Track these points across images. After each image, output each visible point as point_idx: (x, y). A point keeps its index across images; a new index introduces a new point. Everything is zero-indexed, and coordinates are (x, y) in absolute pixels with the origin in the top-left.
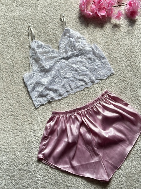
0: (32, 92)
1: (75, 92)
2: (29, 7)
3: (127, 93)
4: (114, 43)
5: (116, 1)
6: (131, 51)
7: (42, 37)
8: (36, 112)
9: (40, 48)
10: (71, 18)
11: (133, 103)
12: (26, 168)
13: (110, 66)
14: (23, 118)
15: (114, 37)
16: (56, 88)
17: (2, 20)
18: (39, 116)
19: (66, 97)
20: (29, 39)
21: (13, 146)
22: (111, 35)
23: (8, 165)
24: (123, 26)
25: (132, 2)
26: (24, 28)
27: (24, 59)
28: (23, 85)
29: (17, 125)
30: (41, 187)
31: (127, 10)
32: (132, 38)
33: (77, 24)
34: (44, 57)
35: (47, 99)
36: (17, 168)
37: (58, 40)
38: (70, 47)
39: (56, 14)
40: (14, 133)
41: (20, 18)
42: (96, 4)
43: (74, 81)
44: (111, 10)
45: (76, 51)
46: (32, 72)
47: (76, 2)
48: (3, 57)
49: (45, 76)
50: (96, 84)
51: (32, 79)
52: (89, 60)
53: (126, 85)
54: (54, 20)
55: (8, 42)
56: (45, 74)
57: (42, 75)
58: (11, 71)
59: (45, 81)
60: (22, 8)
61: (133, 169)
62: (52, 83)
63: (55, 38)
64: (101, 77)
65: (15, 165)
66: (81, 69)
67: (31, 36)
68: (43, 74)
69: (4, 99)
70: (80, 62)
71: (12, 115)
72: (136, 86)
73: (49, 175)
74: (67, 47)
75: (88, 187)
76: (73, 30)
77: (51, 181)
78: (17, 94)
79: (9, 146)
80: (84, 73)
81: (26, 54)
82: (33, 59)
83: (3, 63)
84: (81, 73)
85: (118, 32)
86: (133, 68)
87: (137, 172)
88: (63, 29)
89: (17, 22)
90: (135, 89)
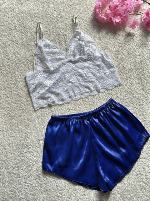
0: (33, 93)
1: (79, 98)
2: (40, 2)
3: (132, 107)
4: (126, 52)
5: (133, 9)
6: (142, 63)
7: (50, 36)
8: (35, 115)
9: (47, 48)
10: (84, 20)
12: (16, 172)
13: (118, 76)
14: (20, 119)
15: (126, 46)
16: (58, 91)
17: (11, 12)
18: (37, 119)
19: (68, 103)
20: (36, 36)
21: (6, 147)
22: (123, 43)
24: (137, 35)
25: (149, 13)
26: (33, 24)
27: (29, 56)
28: (24, 83)
29: (13, 125)
30: (30, 194)
31: (143, 19)
32: (145, 49)
33: (88, 27)
34: (50, 58)
35: (48, 102)
36: (7, 170)
37: (67, 42)
38: (78, 50)
39: (69, 14)
40: (8, 134)
41: (30, 13)
42: (112, 9)
43: (79, 87)
44: (126, 17)
45: (84, 56)
46: (35, 71)
47: (91, 4)
48: (7, 52)
49: (49, 78)
50: (101, 93)
51: (34, 79)
52: (97, 67)
53: (133, 98)
54: (66, 20)
55: (14, 37)
56: (49, 75)
58: (14, 68)
59: (48, 83)
60: (33, 3)
61: (129, 187)
62: (55, 86)
64: (107, 86)
65: (5, 168)
66: (87, 75)
67: (39, 34)
68: (47, 76)
69: (2, 96)
70: (88, 67)
71: (9, 114)
72: (143, 100)
73: (40, 182)
74: (76, 51)
75: (79, 200)
76: (85, 33)
77: (41, 188)
78: (17, 93)
79: (2, 147)
80: (91, 80)
81: (31, 52)
82: (38, 58)
83: (5, 58)
84: (87, 79)
85: (131, 41)
86: (142, 81)
87: (133, 190)
88: (74, 31)
89: (26, 17)
90: (141, 104)
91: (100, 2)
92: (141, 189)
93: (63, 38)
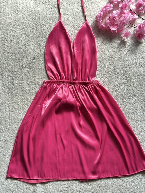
22: (116, 49)
25: (142, 26)
31: (136, 31)
44: (122, 28)
85: (123, 48)
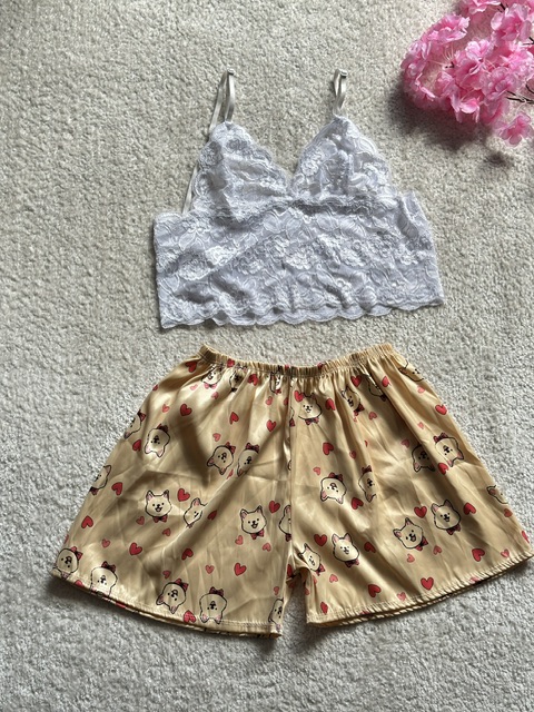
0: (167, 276)
1: (301, 320)
2: (246, 17)
3: (462, 378)
4: (475, 210)
5: (521, 83)
6: (518, 252)
7: (254, 118)
8: (158, 342)
9: (238, 152)
10: (365, 92)
11: (471, 414)
12: (66, 500)
13: (436, 275)
14: (110, 345)
16: (244, 286)
17: (151, 29)
18: (160, 358)
19: (265, 327)
20: (213, 111)
21: (51, 422)
23: (13, 471)
24: (519, 165)
26: (209, 75)
27: (178, 167)
28: (146, 244)
29: (86, 360)
33: (377, 114)
34: (241, 182)
35: (205, 312)
37: (301, 145)
38: (330, 177)
39: (323, 66)
40: (66, 383)
43: (308, 286)
45: (344, 196)
46: (186, 214)
47: (399, 48)
48: (114, 141)
49: (225, 240)
50: (373, 317)
51: (179, 235)
52: (378, 238)
53: (470, 351)
54: (312, 80)
55: (146, 102)
56: (227, 233)
57: (216, 235)
58: (124, 192)
59: (217, 255)
60: (224, 15)
62: (236, 268)
63: (295, 137)
64: (398, 301)
65: (35, 481)
66: (342, 255)
68: (220, 233)
69: (73, 267)
70: (349, 233)
71: (81, 326)
72: (499, 366)
74: (323, 175)
76: (361, 130)
78: (119, 266)
79: (38, 418)
80: (349, 271)
81: (188, 155)
84: (336, 266)
86: (508, 306)
87: (413, 632)
88: (329, 117)
89: (195, 50)
90: (493, 374)
91: (424, 45)
92: (440, 636)
93: (293, 131)
